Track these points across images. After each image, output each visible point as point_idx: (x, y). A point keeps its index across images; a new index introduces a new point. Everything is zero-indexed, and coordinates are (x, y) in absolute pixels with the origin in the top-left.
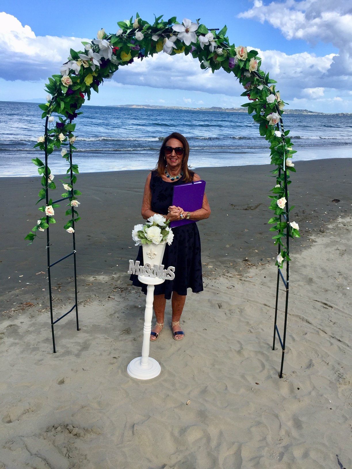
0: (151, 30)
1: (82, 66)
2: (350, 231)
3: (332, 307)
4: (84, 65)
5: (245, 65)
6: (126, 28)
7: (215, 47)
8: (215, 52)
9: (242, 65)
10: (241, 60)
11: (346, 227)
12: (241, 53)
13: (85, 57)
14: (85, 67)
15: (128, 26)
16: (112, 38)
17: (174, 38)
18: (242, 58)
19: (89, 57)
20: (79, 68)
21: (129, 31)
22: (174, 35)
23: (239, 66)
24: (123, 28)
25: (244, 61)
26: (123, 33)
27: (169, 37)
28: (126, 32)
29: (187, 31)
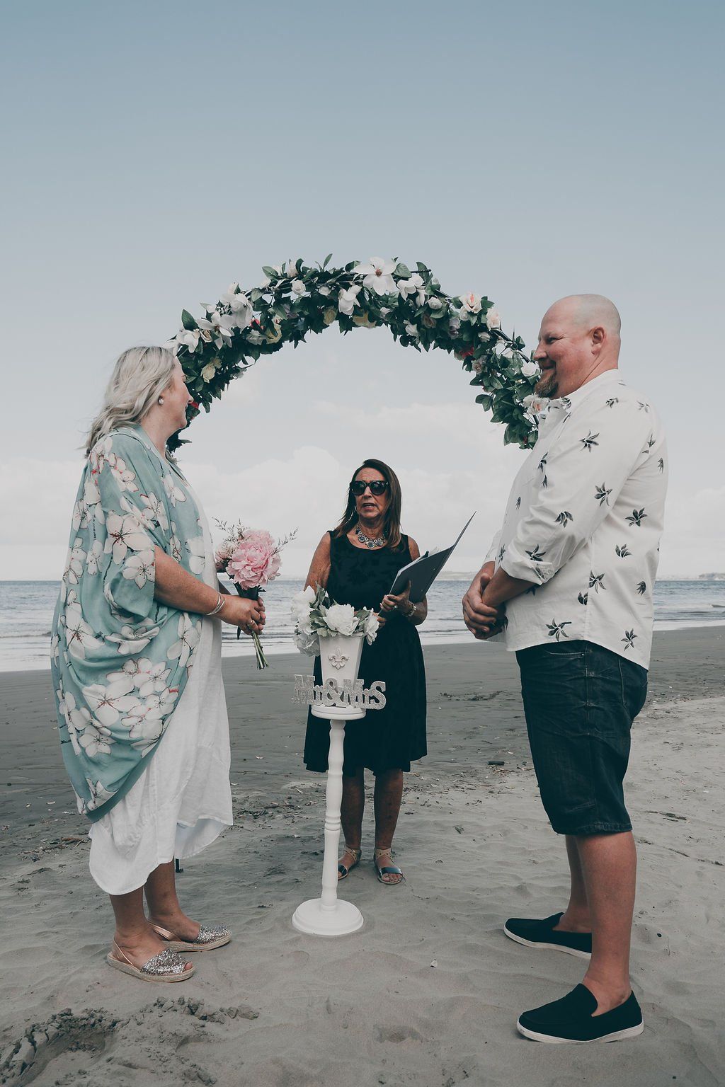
0: (317, 278)
1: (200, 339)
2: (681, 719)
3: (684, 819)
4: (204, 337)
5: (479, 319)
6: (275, 277)
7: (426, 296)
8: (427, 305)
9: (474, 321)
10: (471, 314)
11: (671, 714)
12: (470, 301)
13: (206, 325)
14: (206, 341)
15: (279, 275)
16: (252, 293)
17: (356, 289)
18: (473, 310)
19: (214, 324)
20: (196, 342)
21: (280, 282)
22: (356, 284)
23: (469, 322)
24: (272, 278)
25: (476, 314)
26: (271, 285)
27: (347, 287)
28: (276, 283)
29: (379, 274)
